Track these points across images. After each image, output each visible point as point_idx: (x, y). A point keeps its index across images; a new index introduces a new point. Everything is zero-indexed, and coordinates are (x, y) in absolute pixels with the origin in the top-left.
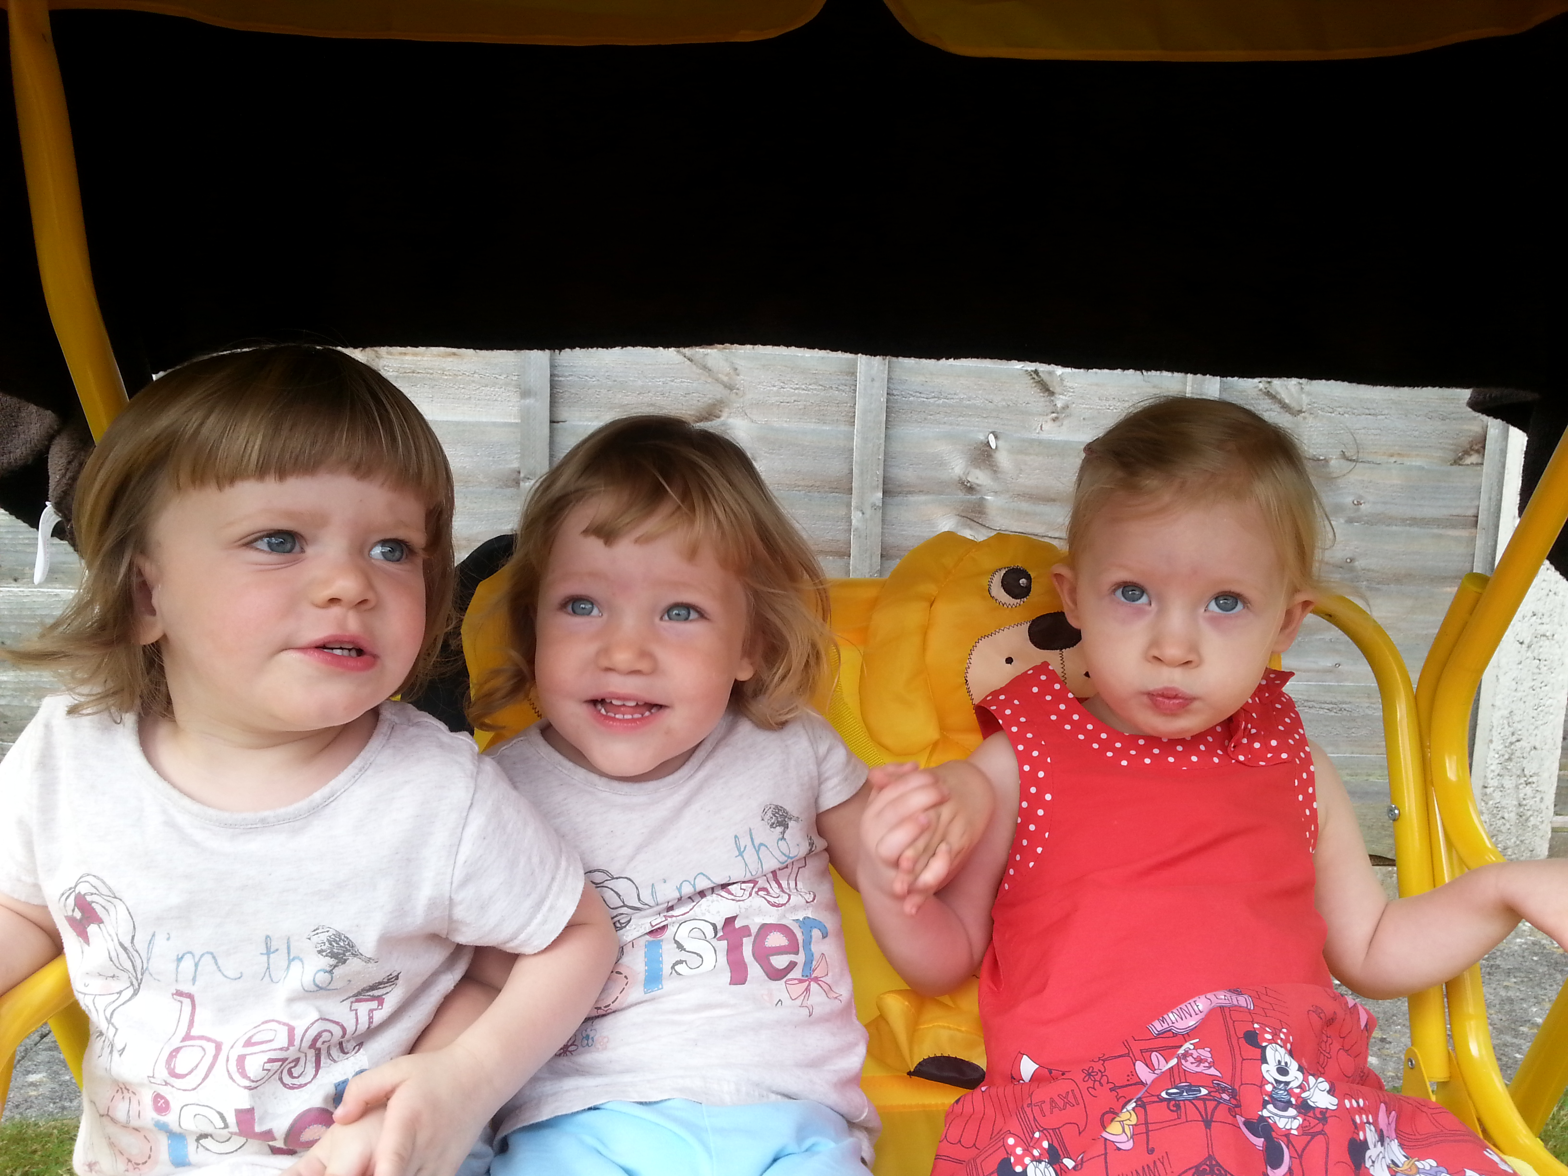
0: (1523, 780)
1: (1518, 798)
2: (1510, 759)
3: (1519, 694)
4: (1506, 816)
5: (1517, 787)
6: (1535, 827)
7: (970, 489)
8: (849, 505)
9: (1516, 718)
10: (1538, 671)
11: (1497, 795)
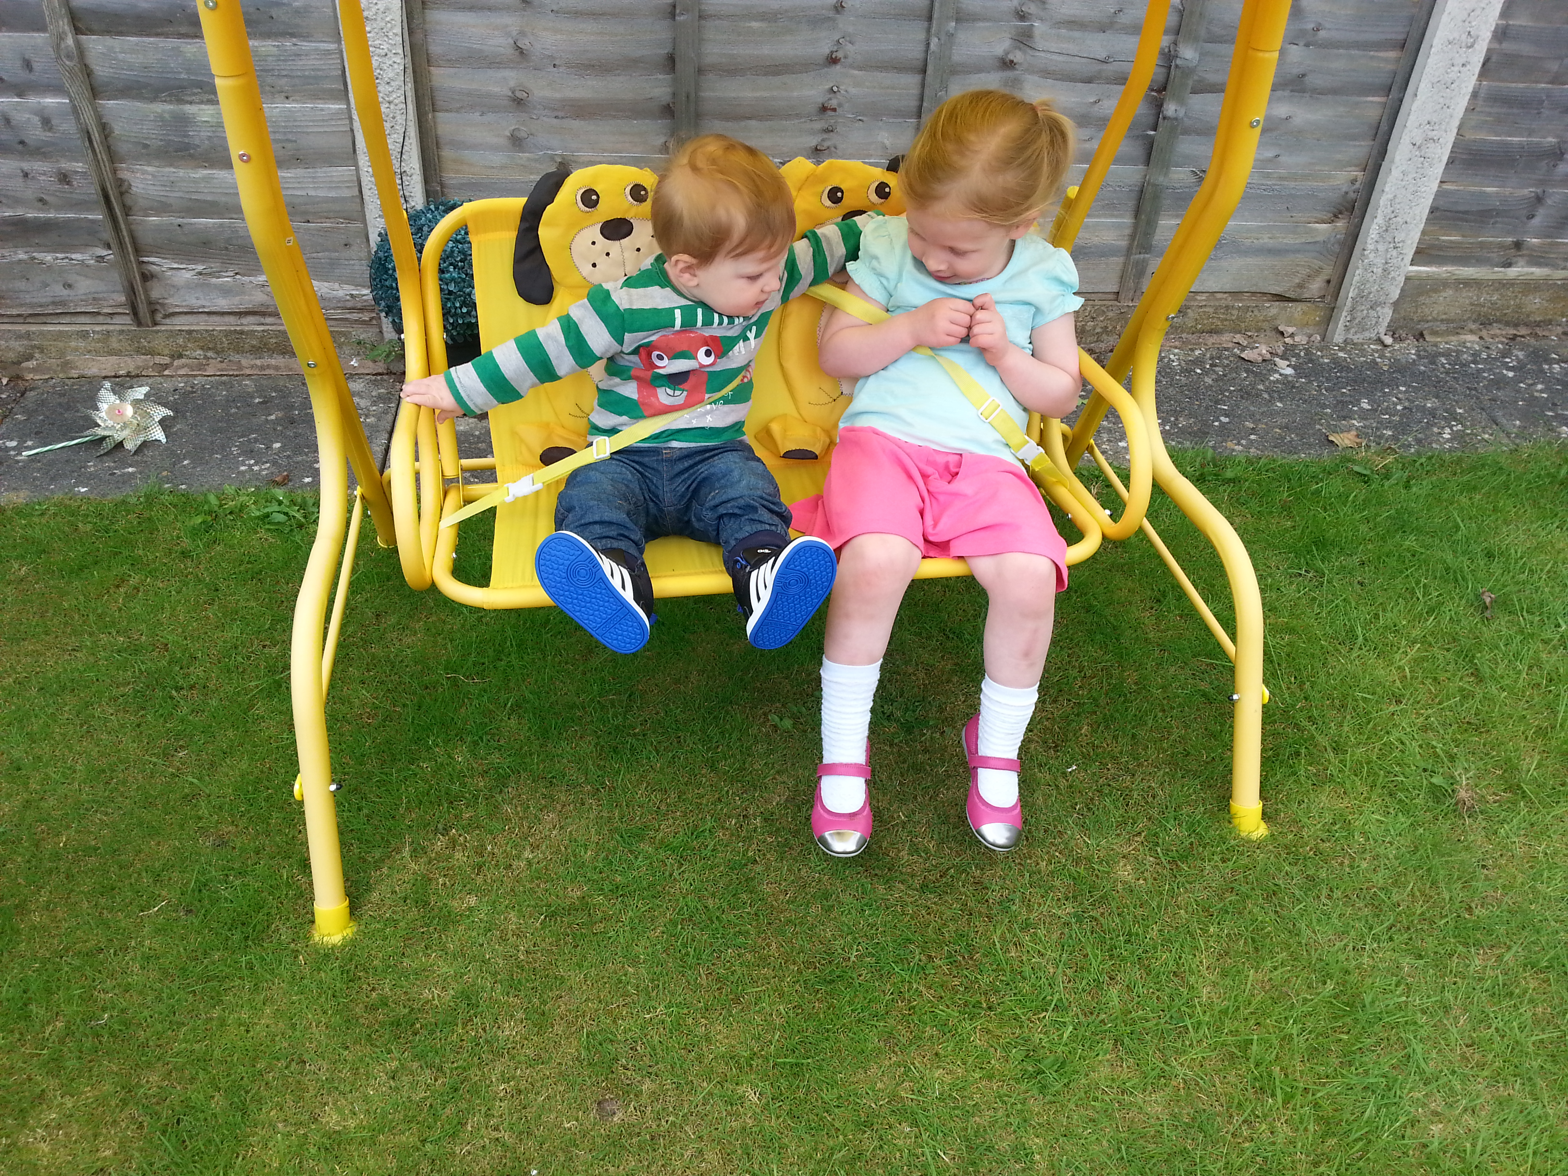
0: (1392, 246)
1: (1386, 259)
2: (1387, 230)
3: (1404, 183)
4: (1375, 270)
5: (1387, 250)
6: (1393, 278)
7: (1022, 16)
8: (928, 30)
9: (1397, 201)
10: (1420, 166)
11: (1372, 256)
